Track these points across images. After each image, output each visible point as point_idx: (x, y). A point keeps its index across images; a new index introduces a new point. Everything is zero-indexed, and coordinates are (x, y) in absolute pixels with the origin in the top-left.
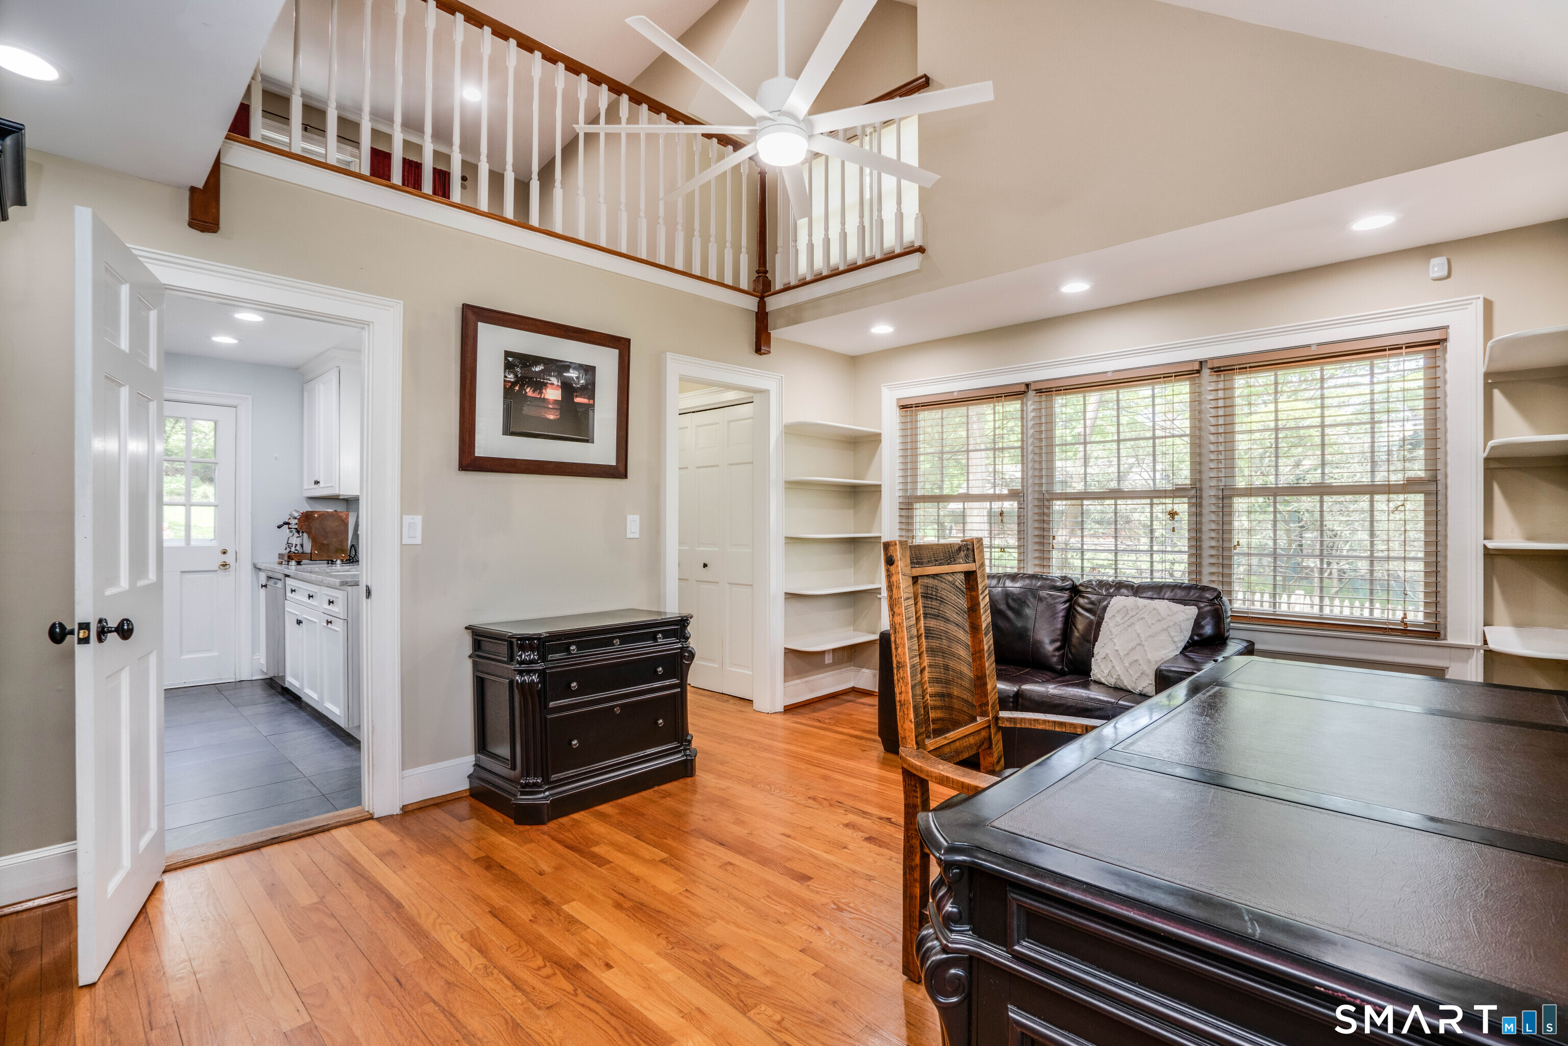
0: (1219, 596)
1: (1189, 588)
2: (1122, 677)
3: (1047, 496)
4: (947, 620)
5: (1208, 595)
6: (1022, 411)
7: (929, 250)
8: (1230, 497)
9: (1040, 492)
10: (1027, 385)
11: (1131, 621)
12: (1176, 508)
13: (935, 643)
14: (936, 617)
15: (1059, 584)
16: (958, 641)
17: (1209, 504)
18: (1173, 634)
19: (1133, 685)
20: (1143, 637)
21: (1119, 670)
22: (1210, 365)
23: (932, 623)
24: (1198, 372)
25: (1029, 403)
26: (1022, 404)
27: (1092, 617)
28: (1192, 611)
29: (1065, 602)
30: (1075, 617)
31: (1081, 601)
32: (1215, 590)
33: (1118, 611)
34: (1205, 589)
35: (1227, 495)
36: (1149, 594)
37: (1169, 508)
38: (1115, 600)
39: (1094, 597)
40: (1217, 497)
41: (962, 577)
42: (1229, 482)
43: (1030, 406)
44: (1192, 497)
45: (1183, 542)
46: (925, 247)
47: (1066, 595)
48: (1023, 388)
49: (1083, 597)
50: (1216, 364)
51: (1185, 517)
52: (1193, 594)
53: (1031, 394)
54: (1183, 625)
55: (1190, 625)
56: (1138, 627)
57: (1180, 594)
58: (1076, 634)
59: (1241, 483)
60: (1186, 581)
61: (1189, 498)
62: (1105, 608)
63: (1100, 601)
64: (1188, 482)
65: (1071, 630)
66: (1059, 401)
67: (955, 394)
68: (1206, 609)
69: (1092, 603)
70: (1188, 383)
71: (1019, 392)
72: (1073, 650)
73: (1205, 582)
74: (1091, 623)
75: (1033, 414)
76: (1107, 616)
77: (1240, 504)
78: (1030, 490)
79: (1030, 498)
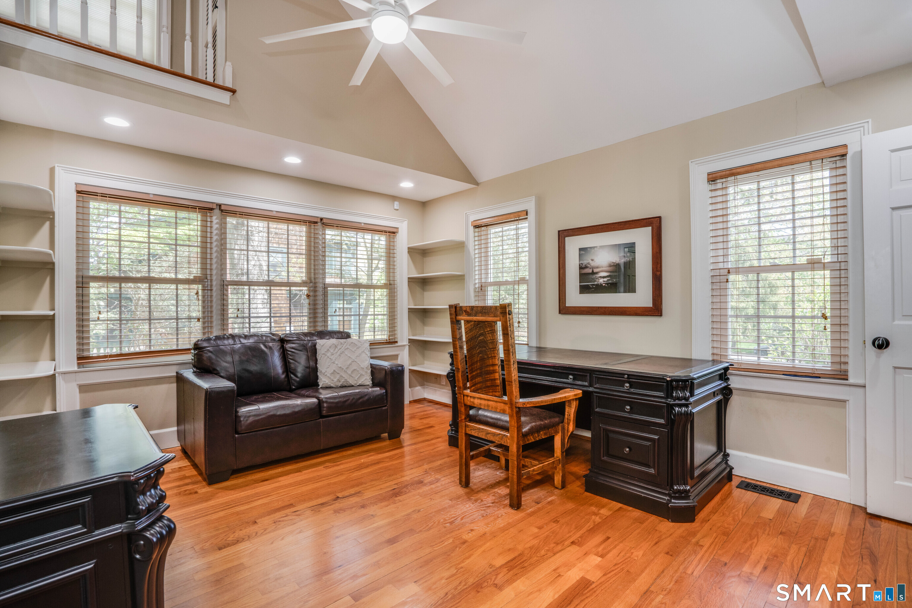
2: (348, 380)
10: (216, 205)
19: (356, 382)
21: (346, 376)
25: (212, 216)
26: (206, 216)
29: (281, 348)
30: (291, 355)
42: (324, 280)
44: (311, 287)
46: (236, 91)
48: (211, 206)
49: (293, 343)
59: (329, 281)
63: (307, 344)
69: (302, 346)
75: (217, 226)
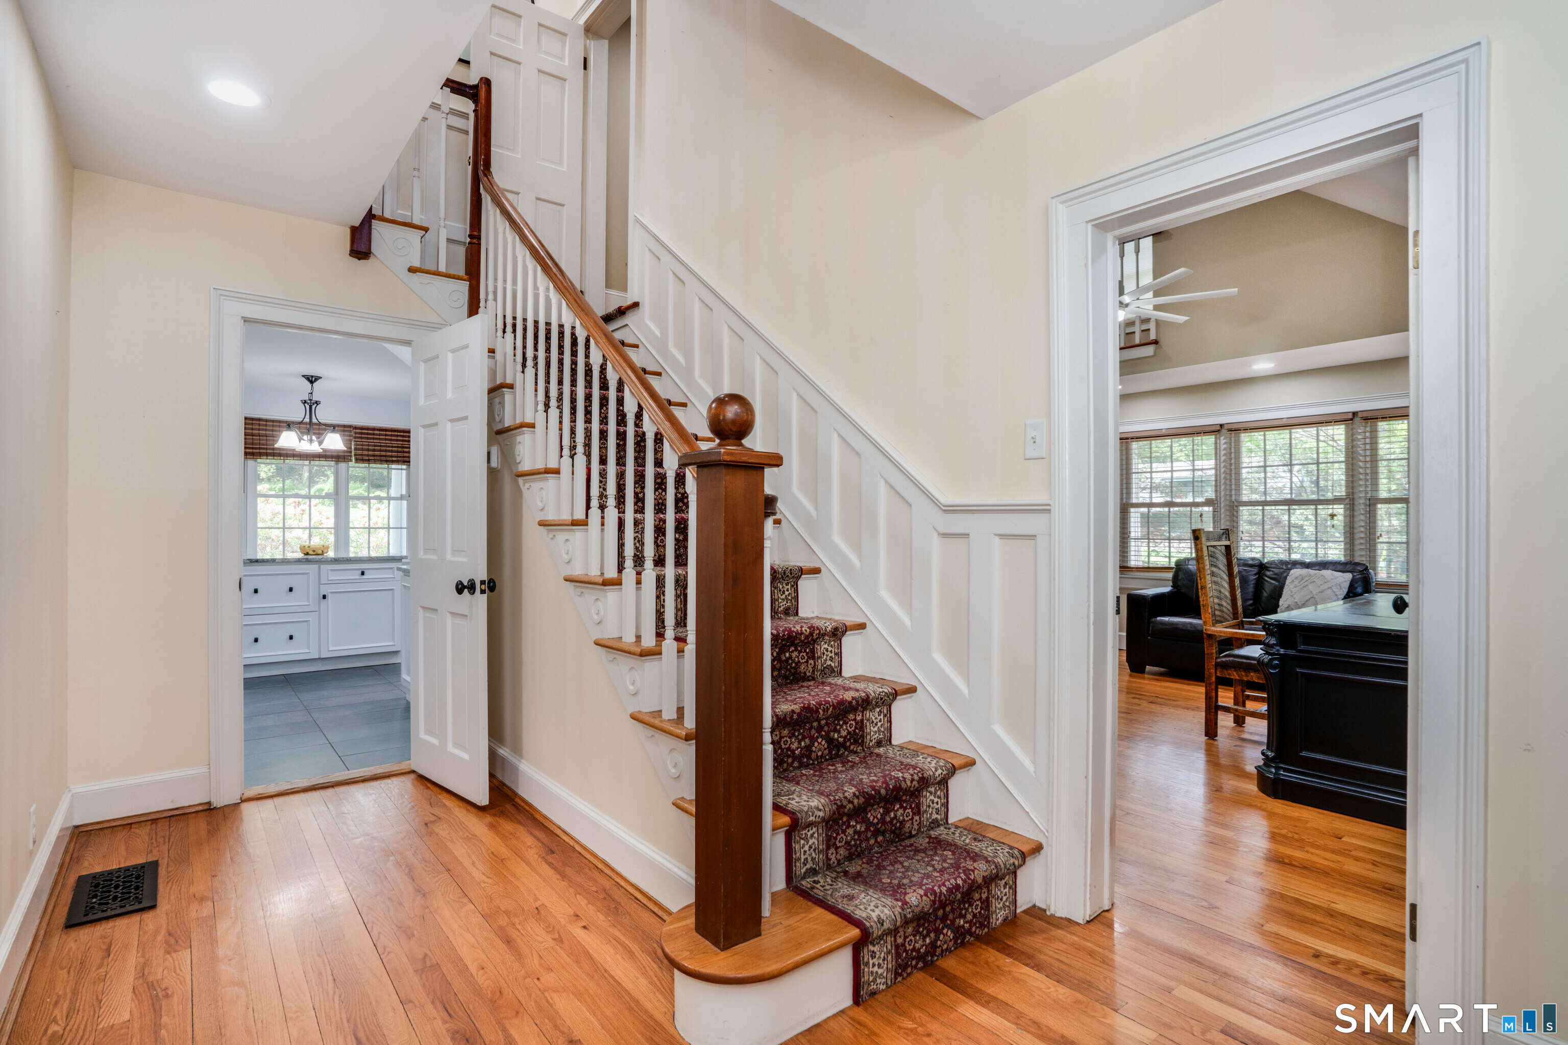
0: (1366, 569)
1: (1345, 564)
3: (1236, 504)
4: (1219, 569)
5: (1359, 568)
6: (1216, 443)
7: (1162, 343)
8: (1375, 504)
9: (1231, 501)
10: (1221, 426)
11: (1306, 583)
12: (1335, 512)
13: (1215, 579)
14: (1216, 566)
15: (1251, 562)
16: (1224, 580)
17: (1361, 509)
18: (1335, 590)
20: (1314, 593)
22: (1360, 415)
23: (1214, 569)
24: (1352, 420)
25: (1222, 438)
26: (1216, 438)
27: (1277, 583)
28: (1349, 576)
29: (1255, 574)
30: (1263, 584)
31: (1268, 573)
32: (1364, 565)
33: (1296, 578)
34: (1357, 564)
35: (1373, 503)
36: (1317, 568)
37: (1330, 511)
38: (1292, 572)
39: (1276, 571)
40: (1366, 505)
41: (1224, 547)
42: (1374, 494)
43: (1223, 440)
44: (1347, 504)
45: (1339, 535)
46: (1158, 340)
47: (1255, 570)
48: (1218, 428)
49: (1269, 571)
50: (1365, 415)
51: (1341, 518)
52: (1348, 567)
53: (1224, 431)
54: (1342, 585)
55: (1347, 585)
56: (1311, 587)
57: (1339, 567)
58: (1265, 594)
59: (1383, 494)
60: (1342, 559)
61: (1345, 505)
62: (1286, 578)
63: (1282, 573)
64: (1344, 494)
65: (1261, 593)
66: (1244, 436)
67: (1164, 431)
68: (1358, 577)
69: (1276, 574)
70: (1343, 426)
71: (1217, 430)
72: (1263, 605)
73: (1357, 560)
74: (1275, 587)
75: (1225, 446)
76: (1288, 582)
77: (1382, 509)
78: (1222, 499)
79: (1222, 505)
